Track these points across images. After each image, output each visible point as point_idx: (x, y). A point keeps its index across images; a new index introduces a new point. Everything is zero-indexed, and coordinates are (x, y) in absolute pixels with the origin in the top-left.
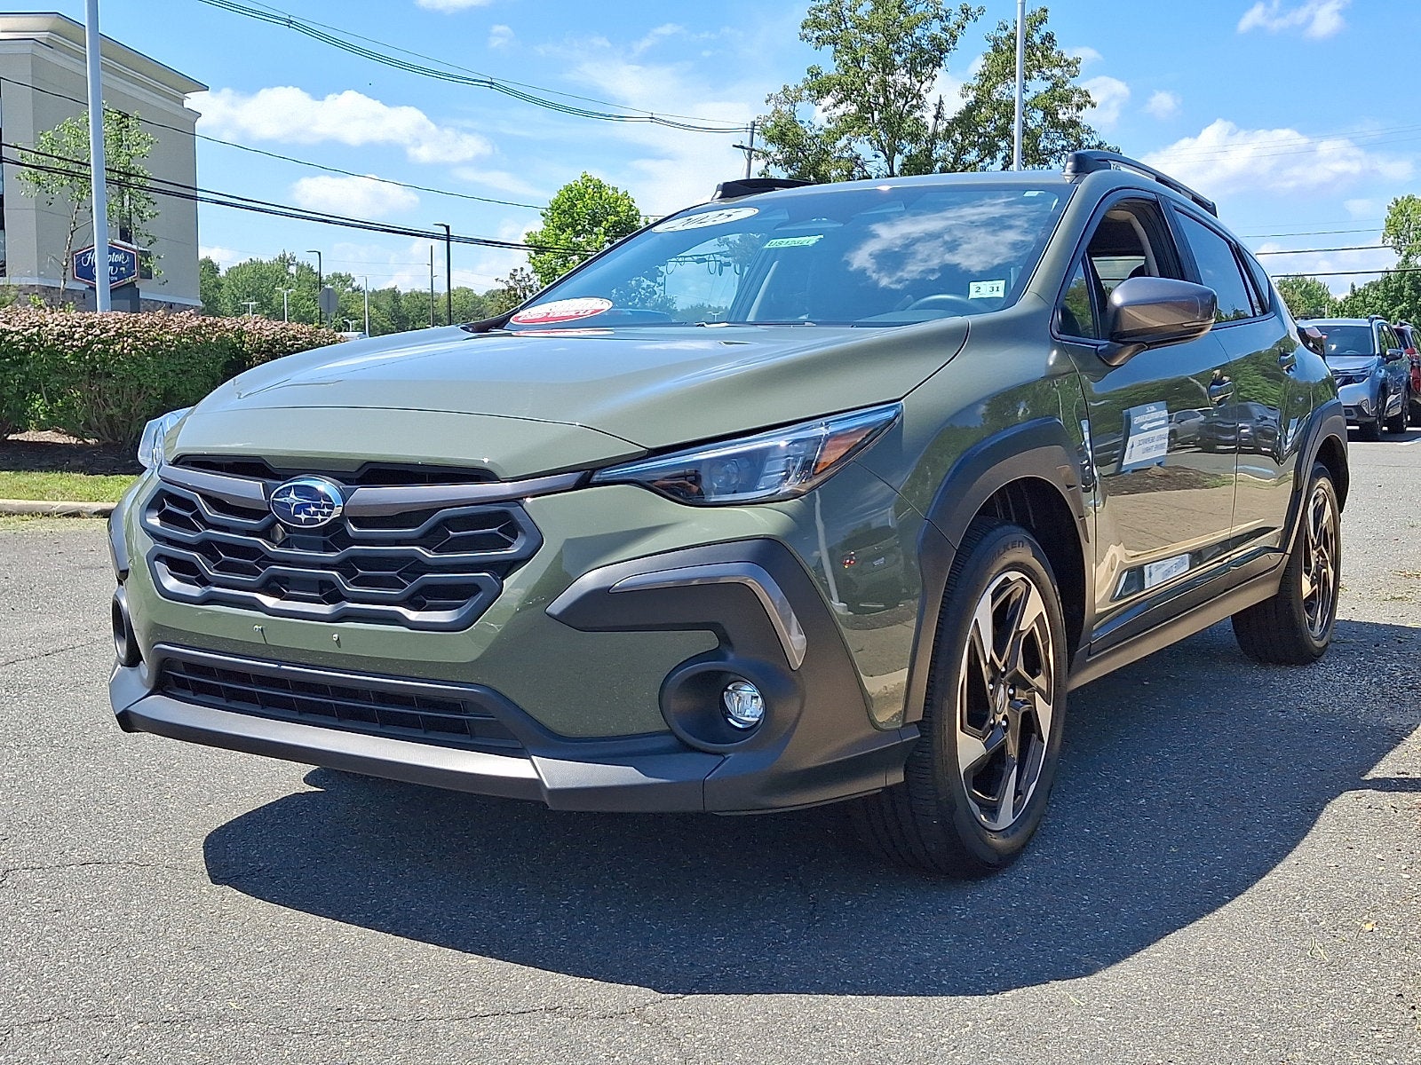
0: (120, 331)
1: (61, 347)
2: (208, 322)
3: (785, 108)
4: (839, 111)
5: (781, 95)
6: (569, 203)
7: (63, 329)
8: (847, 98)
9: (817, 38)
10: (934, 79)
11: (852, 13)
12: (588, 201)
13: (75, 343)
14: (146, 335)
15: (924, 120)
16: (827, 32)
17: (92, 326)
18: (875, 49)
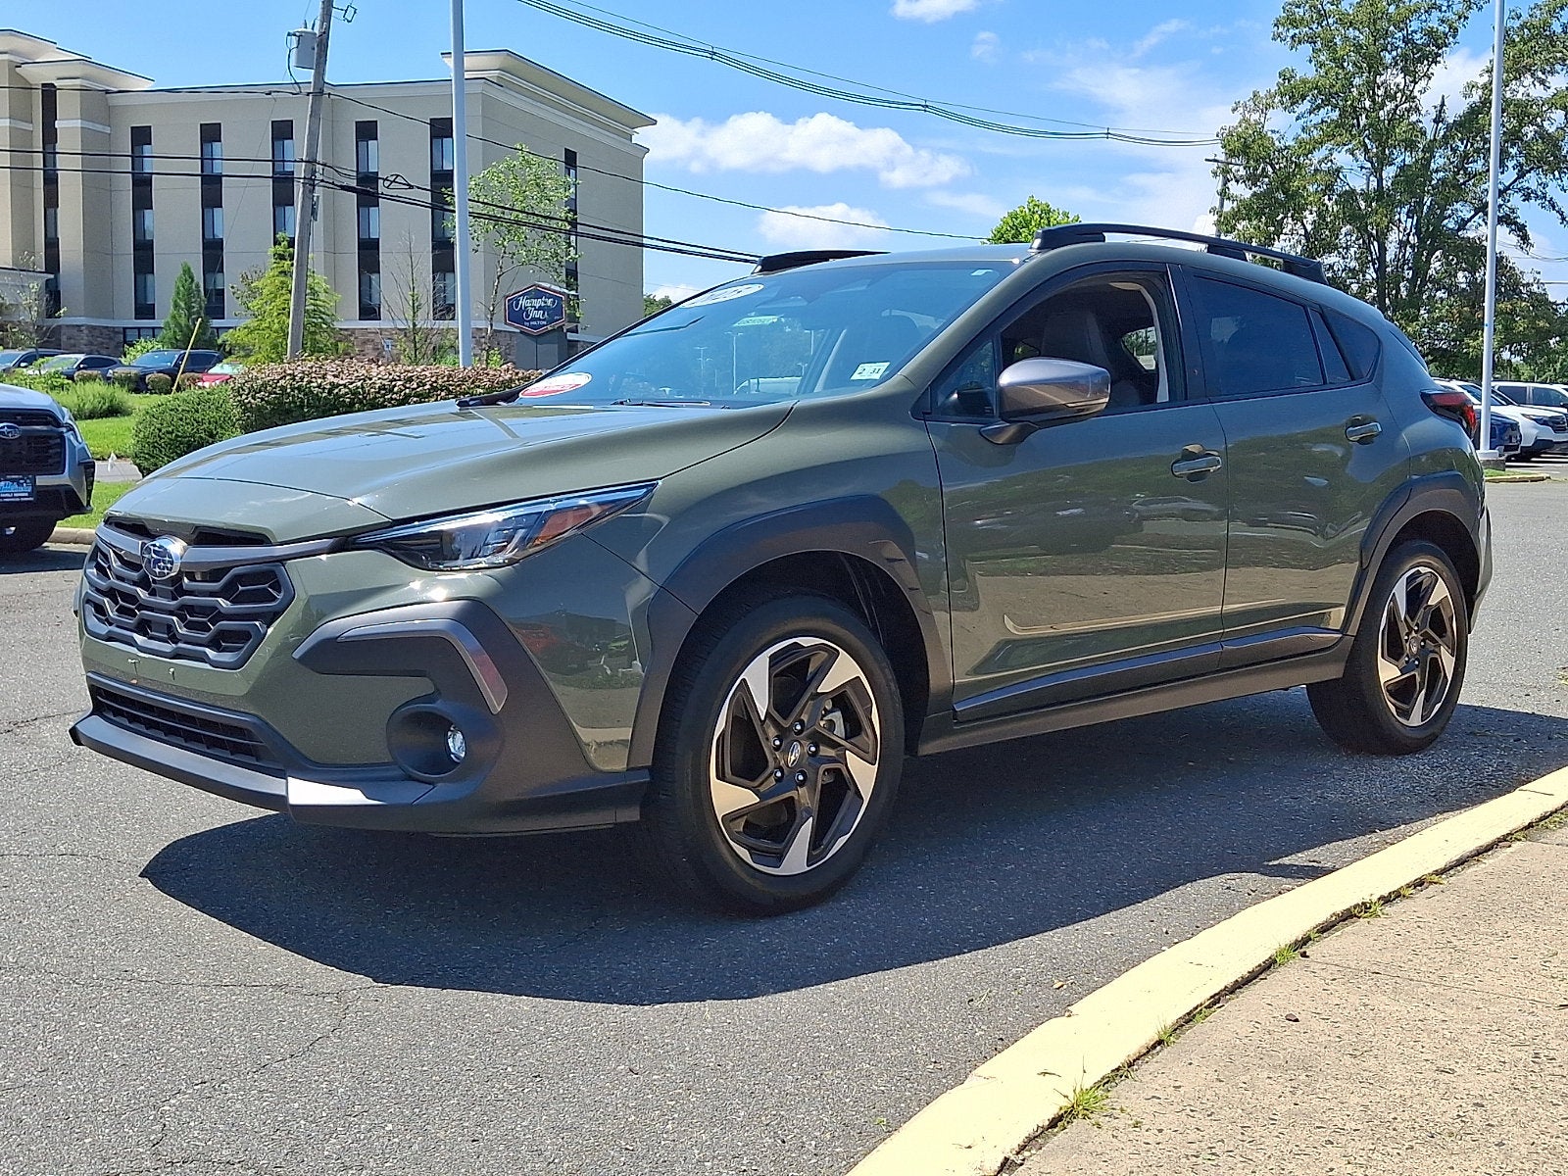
0: (435, 385)
1: (381, 400)
2: (520, 375)
3: (1255, 116)
4: (1316, 119)
5: (1251, 103)
6: (1013, 232)
7: (384, 382)
8: (1326, 102)
9: (1292, 37)
10: (1430, 78)
11: (1335, 7)
12: (1035, 229)
13: (394, 396)
14: (458, 389)
15: (1421, 125)
16: (1304, 30)
17: (410, 380)
18: (1358, 47)
